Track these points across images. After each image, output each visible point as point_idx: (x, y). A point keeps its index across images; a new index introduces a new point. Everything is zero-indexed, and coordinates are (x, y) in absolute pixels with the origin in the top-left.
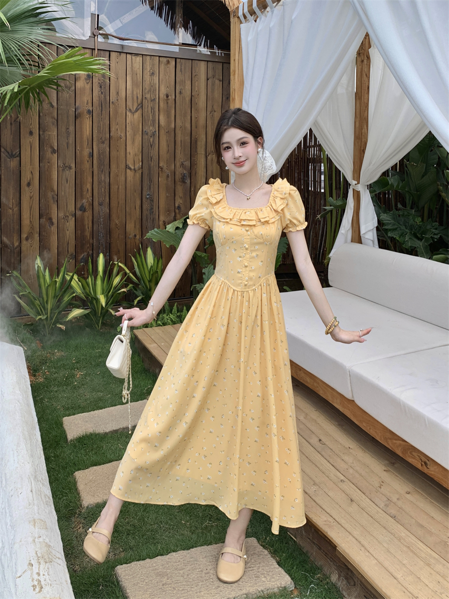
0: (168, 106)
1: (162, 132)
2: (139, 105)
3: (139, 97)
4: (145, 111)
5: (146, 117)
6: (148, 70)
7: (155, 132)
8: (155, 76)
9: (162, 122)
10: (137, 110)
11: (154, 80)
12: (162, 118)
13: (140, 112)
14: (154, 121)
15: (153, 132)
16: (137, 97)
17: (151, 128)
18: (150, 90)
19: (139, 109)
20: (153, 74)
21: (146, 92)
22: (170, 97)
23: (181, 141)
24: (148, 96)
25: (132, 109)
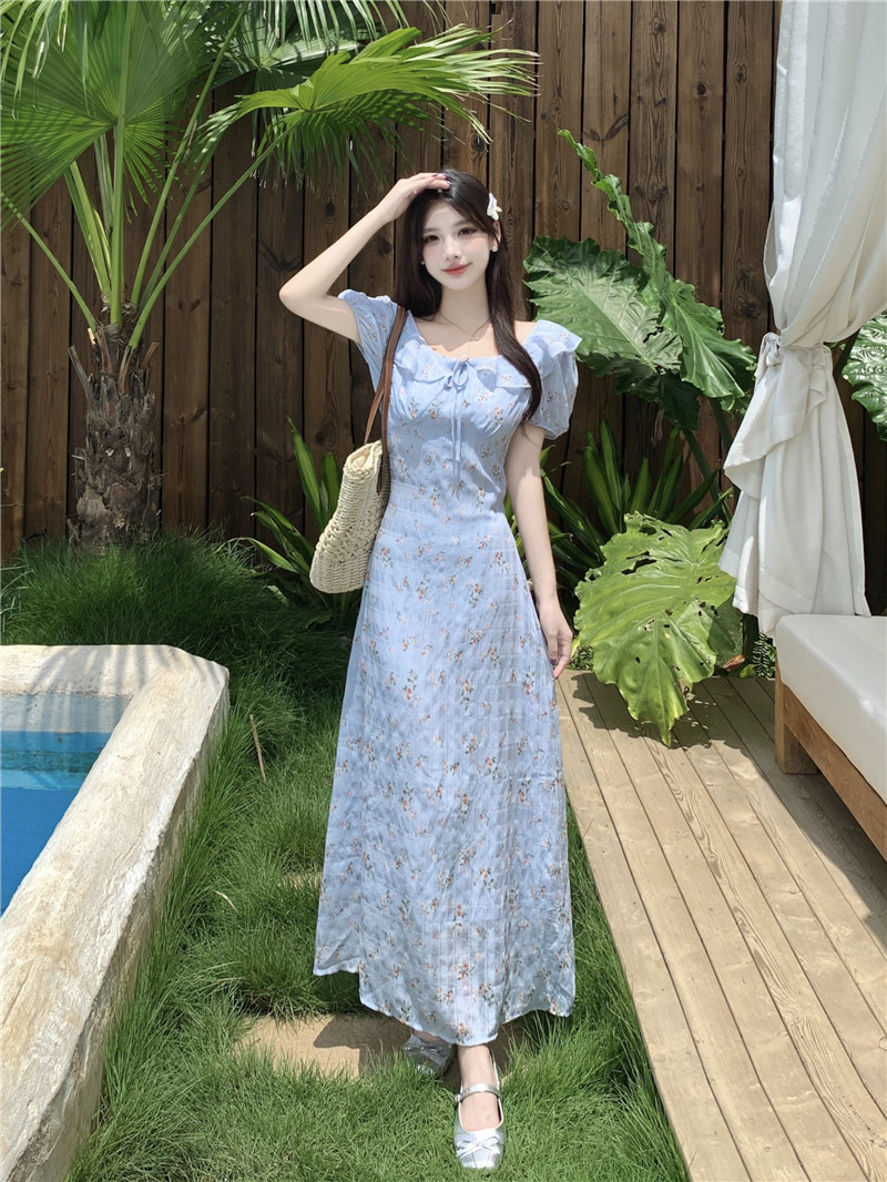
0: (702, 118)
1: (685, 188)
2: (620, 119)
3: (620, 98)
4: (635, 136)
5: (640, 150)
6: (649, 20)
7: (665, 188)
8: (666, 34)
9: (687, 163)
10: (613, 132)
11: (663, 46)
12: (683, 148)
13: (622, 136)
14: (661, 160)
15: (659, 190)
16: (615, 97)
17: (654, 179)
18: (652, 76)
19: (619, 130)
20: (661, 29)
21: (641, 81)
22: (708, 93)
23: (741, 213)
24: (645, 92)
25: (599, 131)
